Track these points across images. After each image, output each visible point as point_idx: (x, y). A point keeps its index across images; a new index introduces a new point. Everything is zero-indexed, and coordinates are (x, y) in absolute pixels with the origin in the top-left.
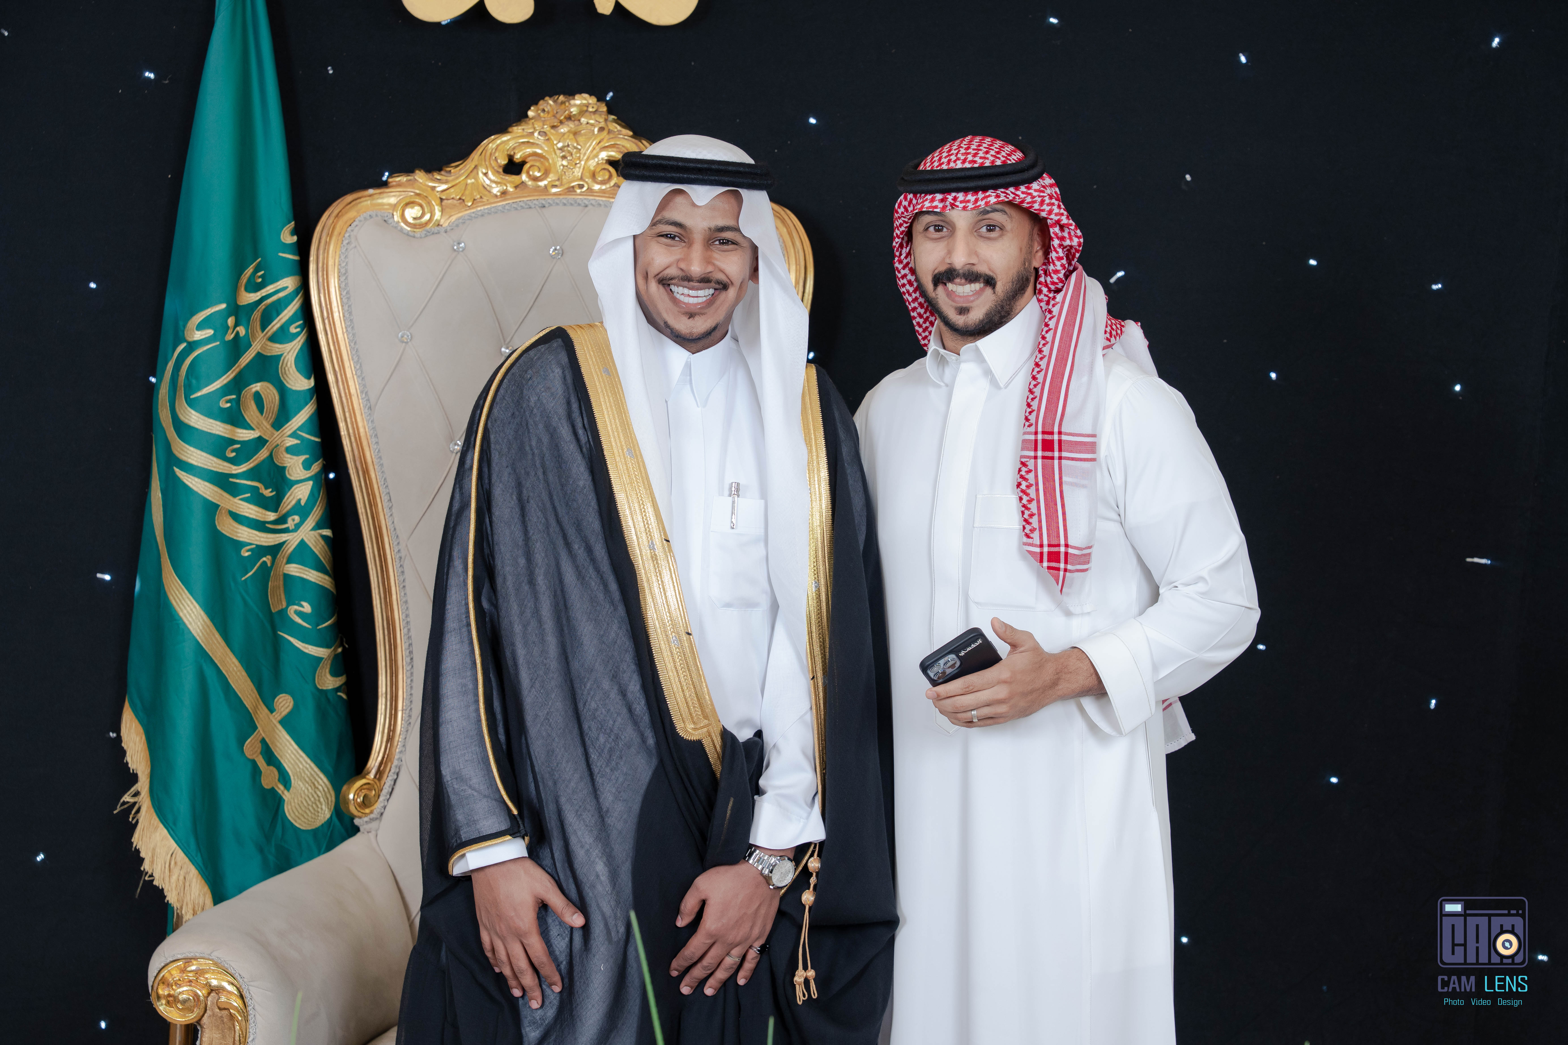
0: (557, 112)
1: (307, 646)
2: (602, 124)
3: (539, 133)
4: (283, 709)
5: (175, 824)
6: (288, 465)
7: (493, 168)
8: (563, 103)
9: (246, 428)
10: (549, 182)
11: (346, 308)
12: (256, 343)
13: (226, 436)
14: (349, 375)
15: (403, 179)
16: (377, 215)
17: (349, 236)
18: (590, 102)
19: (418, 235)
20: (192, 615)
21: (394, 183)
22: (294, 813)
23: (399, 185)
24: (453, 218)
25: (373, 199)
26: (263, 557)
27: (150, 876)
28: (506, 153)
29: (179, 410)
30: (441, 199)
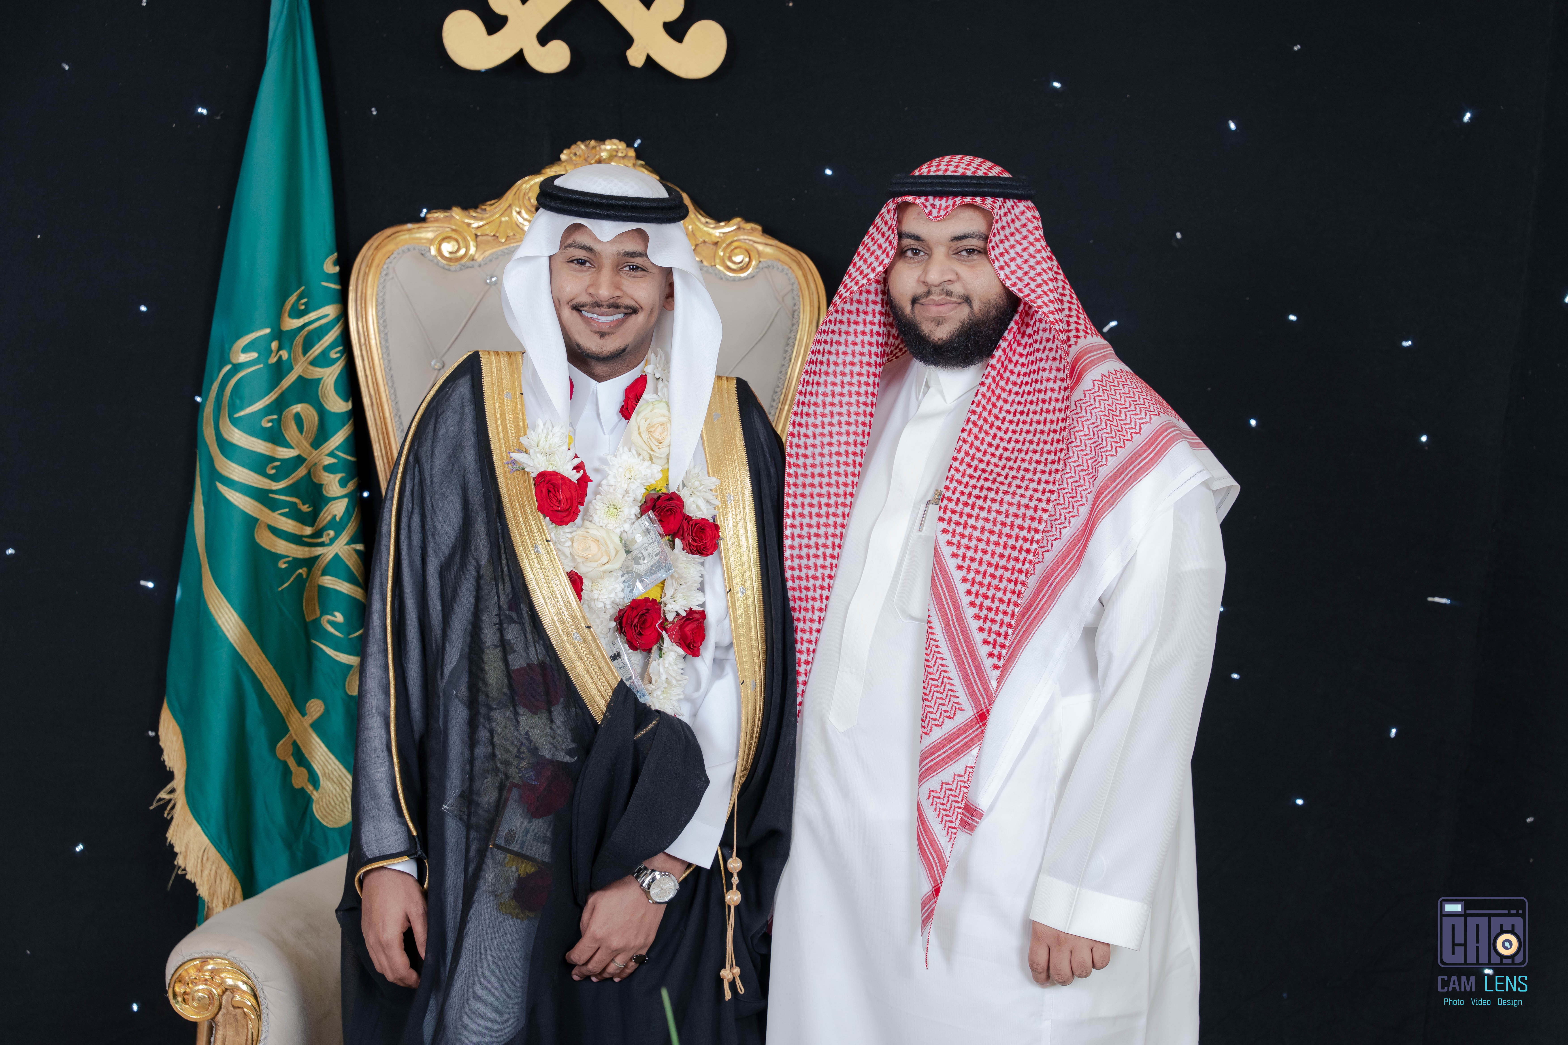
0: (588, 156)
1: (338, 654)
4: (314, 713)
5: (209, 822)
6: (325, 483)
7: (526, 207)
8: (594, 147)
9: (286, 447)
11: (382, 335)
12: (297, 366)
13: (267, 453)
14: (384, 399)
15: (440, 215)
16: (414, 249)
17: (388, 268)
18: (620, 147)
19: (453, 268)
20: (230, 623)
21: (432, 219)
22: (322, 812)
23: (437, 220)
24: (487, 254)
25: (412, 234)
26: (299, 569)
27: (183, 870)
29: (223, 428)
30: (477, 236)
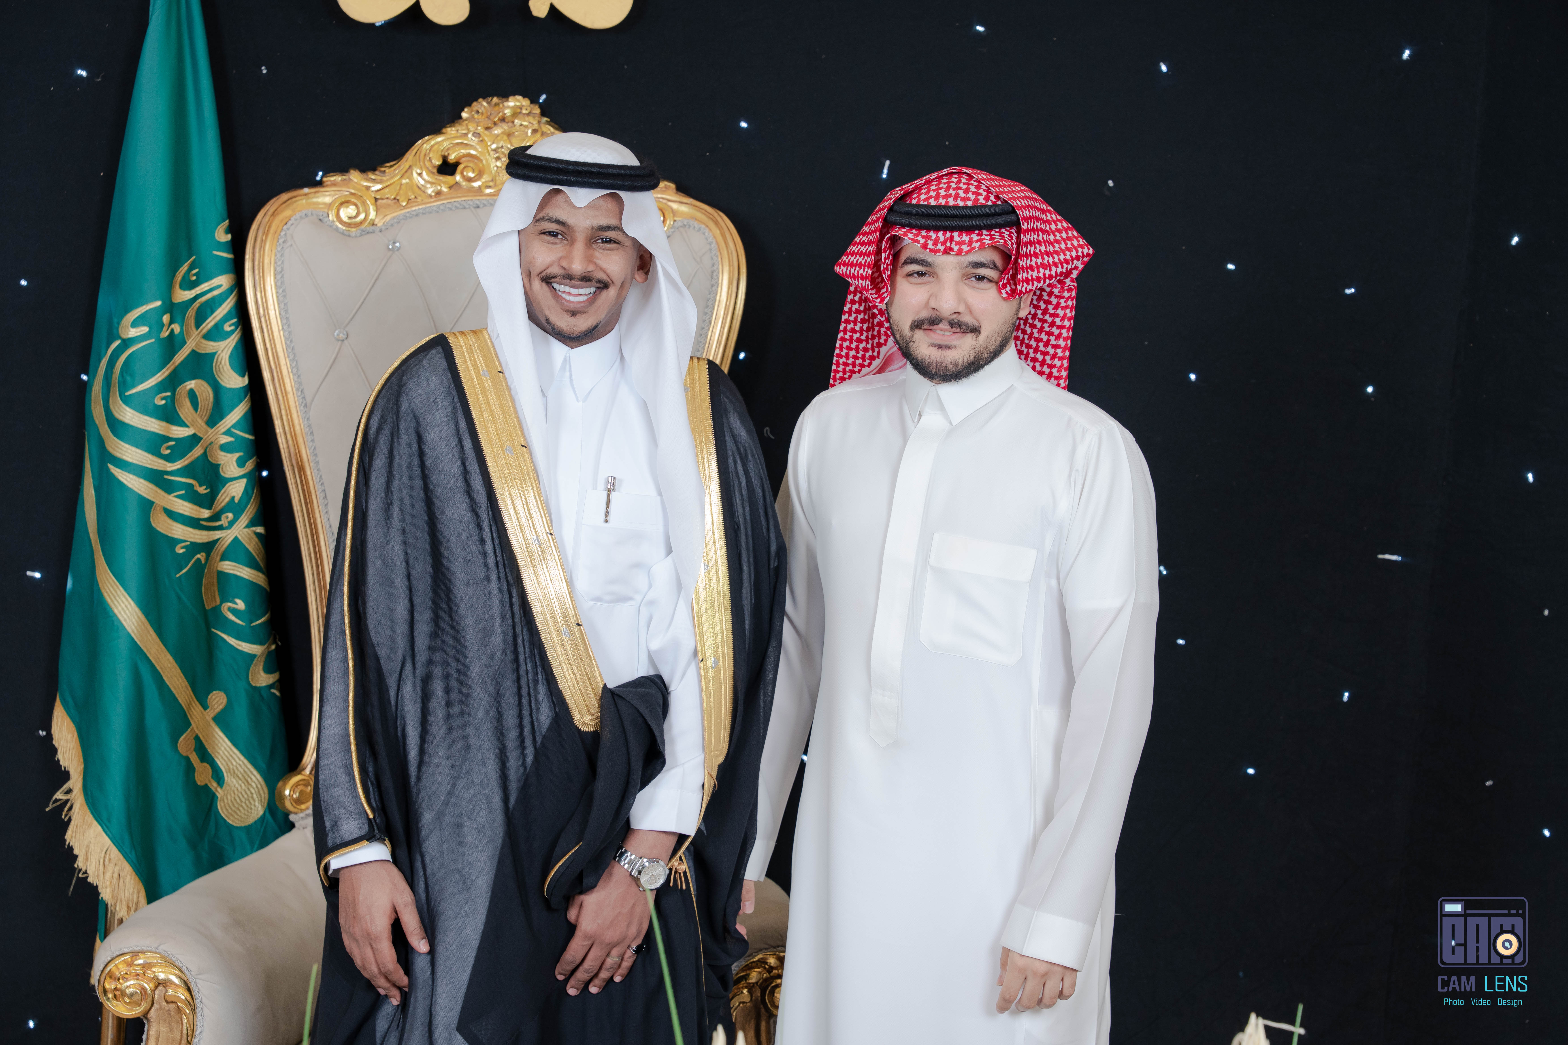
0: (491, 114)
1: (240, 643)
2: (536, 126)
3: (473, 134)
4: (216, 706)
5: (109, 820)
6: (222, 462)
7: (427, 168)
8: (496, 105)
9: (181, 426)
10: (483, 183)
11: (282, 306)
12: (190, 341)
13: (161, 433)
14: (285, 372)
15: (338, 178)
16: (312, 214)
17: (285, 234)
18: (524, 104)
19: (353, 234)
20: (127, 612)
21: (329, 183)
22: (227, 810)
23: (334, 184)
24: (388, 218)
25: (309, 198)
26: (196, 554)
27: (84, 873)
28: (440, 153)
29: (114, 408)
30: (376, 199)
